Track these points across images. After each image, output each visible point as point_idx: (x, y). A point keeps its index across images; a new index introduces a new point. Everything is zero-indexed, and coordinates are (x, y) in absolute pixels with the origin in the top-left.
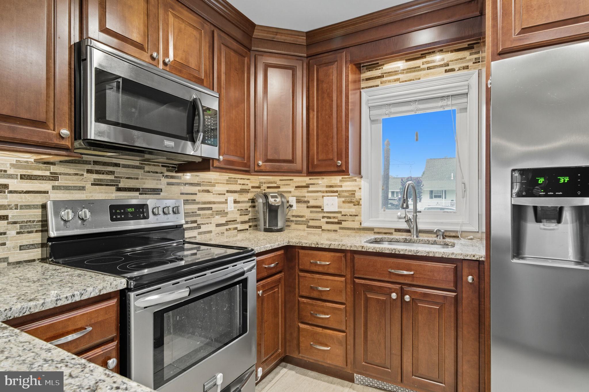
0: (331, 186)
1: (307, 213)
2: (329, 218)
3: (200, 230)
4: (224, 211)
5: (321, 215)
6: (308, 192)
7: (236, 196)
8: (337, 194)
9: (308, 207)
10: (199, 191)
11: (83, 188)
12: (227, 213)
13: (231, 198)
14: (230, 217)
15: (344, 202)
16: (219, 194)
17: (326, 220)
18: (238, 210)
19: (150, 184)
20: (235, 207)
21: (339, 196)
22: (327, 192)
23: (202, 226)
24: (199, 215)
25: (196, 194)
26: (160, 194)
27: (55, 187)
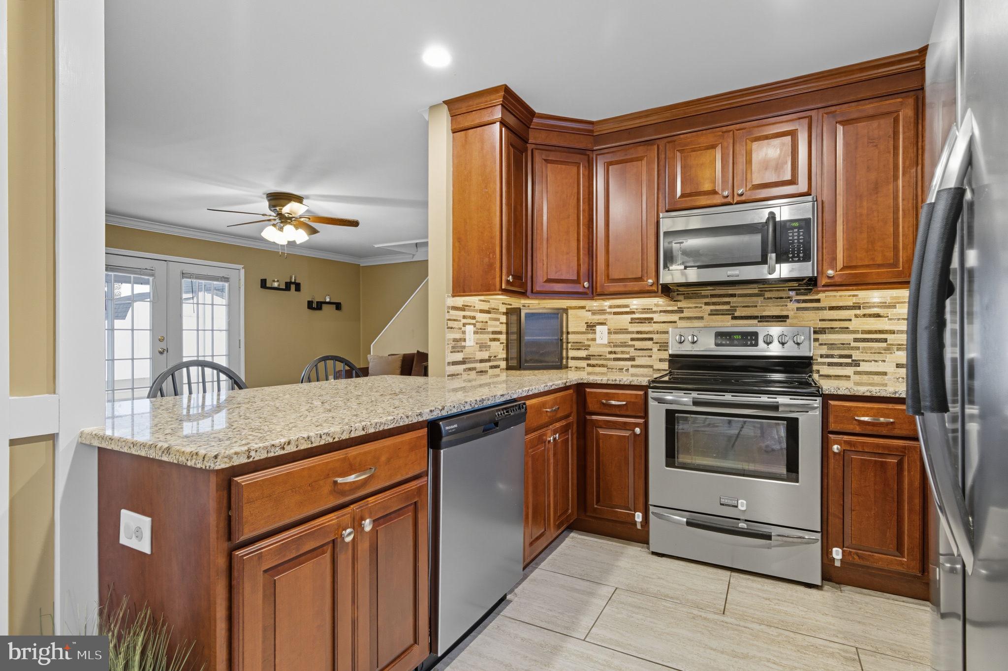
3: (858, 369)
10: (856, 316)
11: (702, 318)
19: (773, 310)
23: (861, 363)
24: (858, 348)
25: (850, 320)
26: (785, 321)
27: (680, 318)
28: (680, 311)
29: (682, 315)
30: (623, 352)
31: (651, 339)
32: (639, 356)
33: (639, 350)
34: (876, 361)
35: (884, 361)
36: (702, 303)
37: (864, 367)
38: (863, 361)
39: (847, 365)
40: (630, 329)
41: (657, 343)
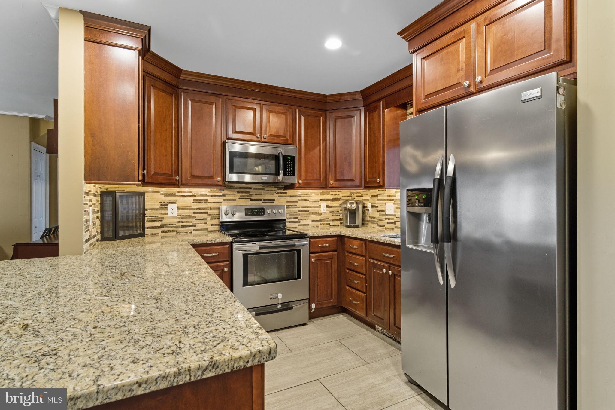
0: (390, 196)
1: (377, 215)
2: (389, 219)
3: (300, 224)
4: (318, 212)
5: (385, 217)
6: (378, 200)
7: (329, 203)
8: (393, 202)
9: (378, 211)
10: (299, 200)
11: (235, 200)
12: (321, 214)
13: (324, 204)
14: (323, 216)
15: (397, 208)
16: (314, 202)
17: (387, 221)
18: (330, 212)
19: (268, 197)
20: (327, 210)
21: (395, 203)
22: (388, 200)
23: (301, 221)
24: (299, 214)
25: (297, 202)
26: (273, 202)
27: (224, 200)
28: (224, 196)
29: (224, 198)
30: (187, 222)
31: (206, 213)
32: (198, 224)
33: (199, 219)
34: (305, 220)
35: (308, 220)
36: (235, 192)
37: (302, 222)
38: (302, 220)
39: (296, 222)
40: (193, 207)
41: (210, 215)
